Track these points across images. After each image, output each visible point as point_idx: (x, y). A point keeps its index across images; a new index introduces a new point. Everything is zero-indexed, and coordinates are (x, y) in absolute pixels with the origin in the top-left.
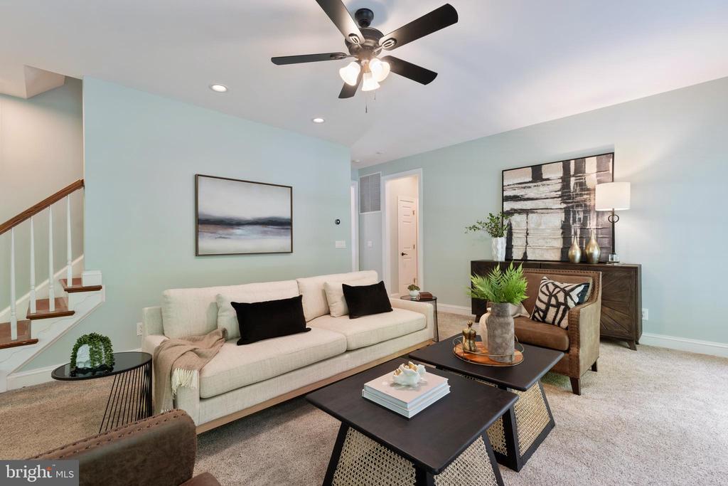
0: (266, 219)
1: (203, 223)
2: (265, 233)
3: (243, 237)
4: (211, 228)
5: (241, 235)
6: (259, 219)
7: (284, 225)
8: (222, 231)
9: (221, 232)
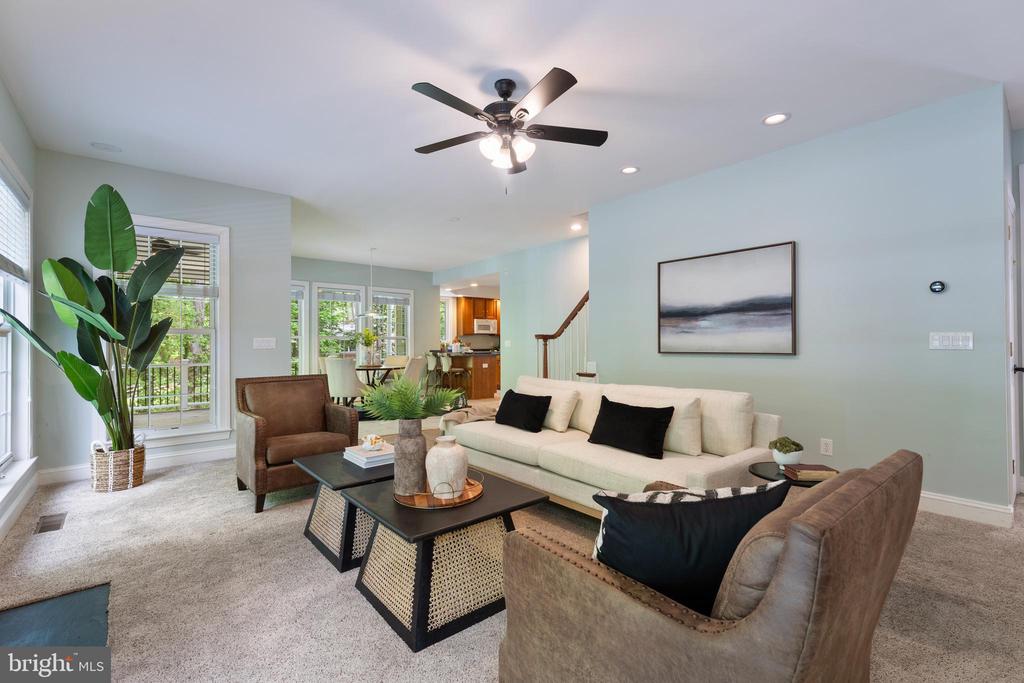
0: (744, 302)
1: (669, 316)
2: (742, 323)
3: (709, 330)
4: (673, 321)
5: (707, 328)
6: (733, 304)
7: (783, 308)
8: (684, 325)
9: (682, 325)
